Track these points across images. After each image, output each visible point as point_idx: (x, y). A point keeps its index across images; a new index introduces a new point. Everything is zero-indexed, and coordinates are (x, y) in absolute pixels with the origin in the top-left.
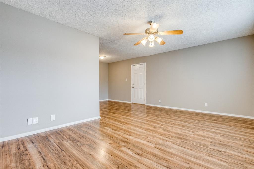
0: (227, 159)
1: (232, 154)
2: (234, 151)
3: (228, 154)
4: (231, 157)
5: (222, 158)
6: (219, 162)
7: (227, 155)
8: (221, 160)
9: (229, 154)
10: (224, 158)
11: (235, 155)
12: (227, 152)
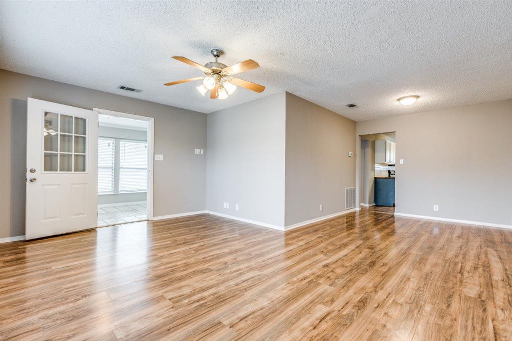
0: (67, 292)
1: (64, 304)
2: (62, 313)
3: (69, 301)
4: (63, 298)
5: (74, 290)
6: (76, 284)
7: (70, 298)
8: (74, 287)
9: (66, 301)
10: (72, 292)
11: (56, 306)
12: (72, 302)
